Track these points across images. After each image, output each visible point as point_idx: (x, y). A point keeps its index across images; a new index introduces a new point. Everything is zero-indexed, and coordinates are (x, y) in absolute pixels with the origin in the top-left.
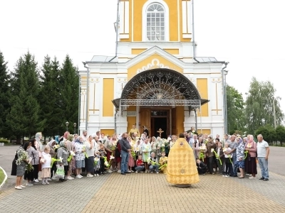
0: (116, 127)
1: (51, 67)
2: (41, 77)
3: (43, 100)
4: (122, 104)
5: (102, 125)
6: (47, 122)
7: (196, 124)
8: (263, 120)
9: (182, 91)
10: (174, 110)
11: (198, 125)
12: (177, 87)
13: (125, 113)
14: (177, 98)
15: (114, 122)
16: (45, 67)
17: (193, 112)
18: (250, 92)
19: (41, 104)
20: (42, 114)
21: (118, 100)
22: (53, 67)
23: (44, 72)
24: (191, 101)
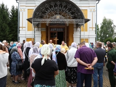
0: (35, 37)
1: (15, 11)
2: (10, 15)
3: (11, 26)
4: (34, 22)
5: (27, 36)
6: (13, 35)
7: (80, 35)
8: (108, 36)
9: (72, 13)
10: (68, 27)
11: (81, 36)
12: (69, 11)
13: (40, 29)
14: (69, 18)
15: (33, 34)
16: (12, 10)
17: (79, 29)
18: (102, 23)
19: (10, 27)
20: (11, 32)
21: (31, 19)
22: (16, 11)
23: (12, 13)
24: (78, 20)
